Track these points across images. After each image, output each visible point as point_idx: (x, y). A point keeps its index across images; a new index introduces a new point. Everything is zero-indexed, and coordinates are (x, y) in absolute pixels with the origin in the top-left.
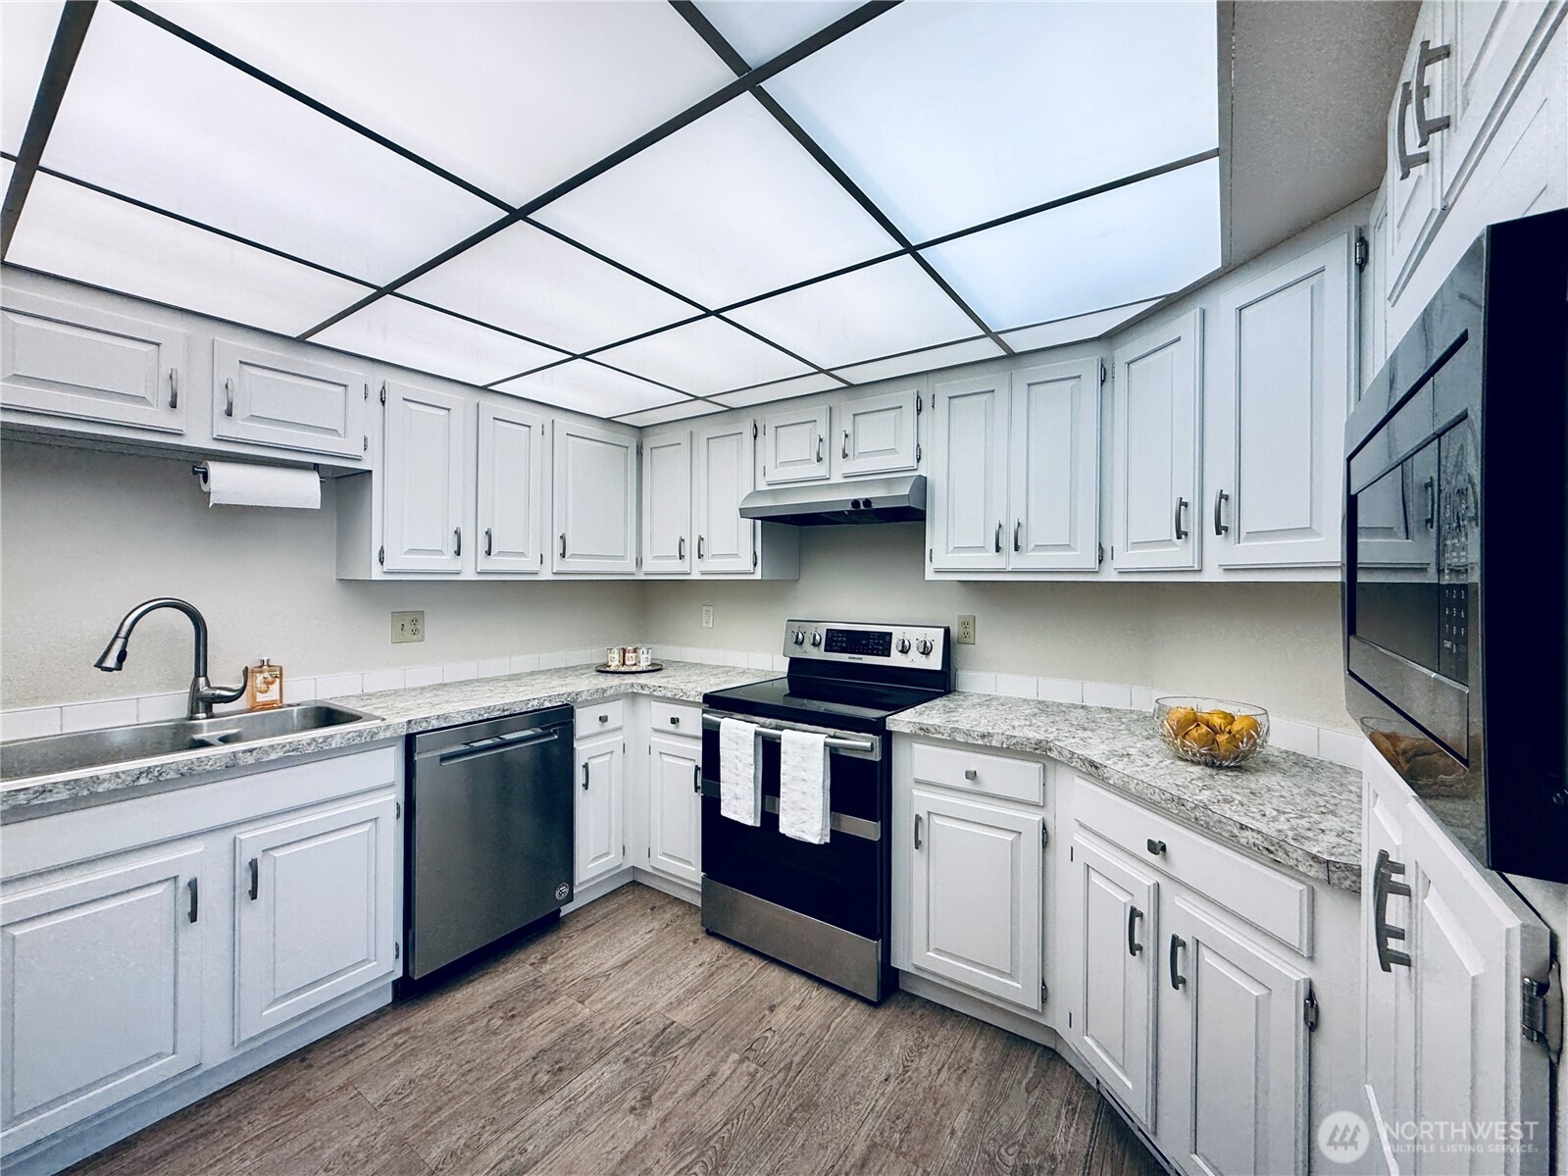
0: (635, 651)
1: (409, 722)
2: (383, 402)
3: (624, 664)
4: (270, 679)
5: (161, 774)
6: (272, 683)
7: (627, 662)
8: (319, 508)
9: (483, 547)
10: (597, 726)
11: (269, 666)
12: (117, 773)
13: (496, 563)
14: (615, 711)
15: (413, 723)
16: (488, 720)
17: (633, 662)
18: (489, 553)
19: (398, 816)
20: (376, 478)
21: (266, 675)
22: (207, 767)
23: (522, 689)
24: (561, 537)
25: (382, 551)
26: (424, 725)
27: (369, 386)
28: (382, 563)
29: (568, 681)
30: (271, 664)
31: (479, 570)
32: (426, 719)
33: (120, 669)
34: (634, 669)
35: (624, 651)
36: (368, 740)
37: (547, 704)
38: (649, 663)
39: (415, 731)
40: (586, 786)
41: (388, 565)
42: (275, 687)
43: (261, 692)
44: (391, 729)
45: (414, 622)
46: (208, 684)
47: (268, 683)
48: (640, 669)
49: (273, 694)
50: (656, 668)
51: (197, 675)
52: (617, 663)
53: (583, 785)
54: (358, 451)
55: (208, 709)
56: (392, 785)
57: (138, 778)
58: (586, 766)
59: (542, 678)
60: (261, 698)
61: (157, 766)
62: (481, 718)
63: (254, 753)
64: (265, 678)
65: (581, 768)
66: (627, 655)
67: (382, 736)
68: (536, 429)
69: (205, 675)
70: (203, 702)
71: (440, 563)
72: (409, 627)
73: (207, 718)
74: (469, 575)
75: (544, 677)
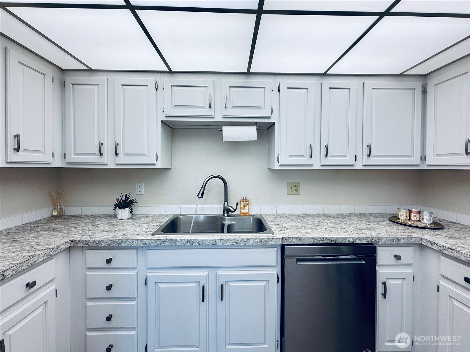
0: (419, 212)
1: (283, 238)
2: (279, 91)
3: (410, 219)
4: (245, 205)
5: (193, 243)
6: (246, 206)
7: (413, 218)
8: (256, 140)
9: (324, 152)
10: (393, 260)
11: (246, 200)
12: (182, 239)
13: (330, 161)
14: (407, 253)
15: (284, 239)
16: (322, 244)
17: (418, 219)
18: (326, 156)
19: (278, 282)
20: (276, 126)
21: (244, 203)
22: (207, 243)
23: (344, 226)
24: (368, 146)
25: (278, 157)
26: (290, 241)
27: (273, 86)
28: (278, 161)
29: (371, 225)
30: (246, 199)
31: (321, 165)
32: (291, 238)
33: (203, 198)
34: (419, 224)
35: (410, 212)
36: (264, 244)
37: (358, 242)
38: (431, 222)
39: (285, 243)
40: (384, 295)
41: (281, 162)
42: (247, 208)
43: (243, 209)
44: (274, 241)
45: (296, 186)
46: (228, 204)
47: (245, 206)
48: (423, 226)
49: (246, 211)
50: (437, 226)
51: (225, 201)
52: (405, 218)
53: (382, 294)
54: (269, 114)
55: (228, 213)
56: (275, 266)
57: (187, 243)
58: (384, 284)
59: (355, 220)
60: (243, 211)
61: (192, 239)
62: (318, 243)
63: (222, 240)
64: (244, 204)
65: (381, 284)
66: (412, 214)
67: (270, 243)
68: (353, 90)
69: (227, 201)
70: (227, 211)
71: (304, 161)
72: (294, 189)
73: (227, 216)
74: (317, 167)
75: (357, 219)
